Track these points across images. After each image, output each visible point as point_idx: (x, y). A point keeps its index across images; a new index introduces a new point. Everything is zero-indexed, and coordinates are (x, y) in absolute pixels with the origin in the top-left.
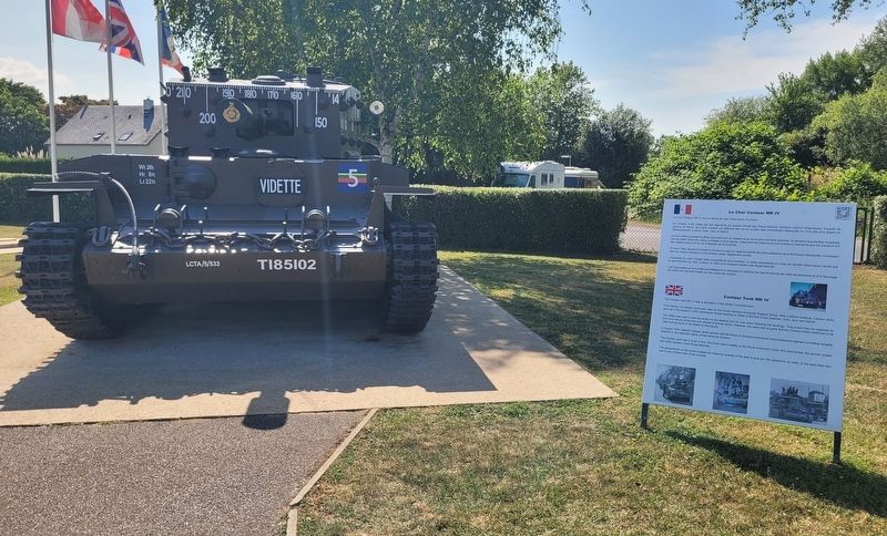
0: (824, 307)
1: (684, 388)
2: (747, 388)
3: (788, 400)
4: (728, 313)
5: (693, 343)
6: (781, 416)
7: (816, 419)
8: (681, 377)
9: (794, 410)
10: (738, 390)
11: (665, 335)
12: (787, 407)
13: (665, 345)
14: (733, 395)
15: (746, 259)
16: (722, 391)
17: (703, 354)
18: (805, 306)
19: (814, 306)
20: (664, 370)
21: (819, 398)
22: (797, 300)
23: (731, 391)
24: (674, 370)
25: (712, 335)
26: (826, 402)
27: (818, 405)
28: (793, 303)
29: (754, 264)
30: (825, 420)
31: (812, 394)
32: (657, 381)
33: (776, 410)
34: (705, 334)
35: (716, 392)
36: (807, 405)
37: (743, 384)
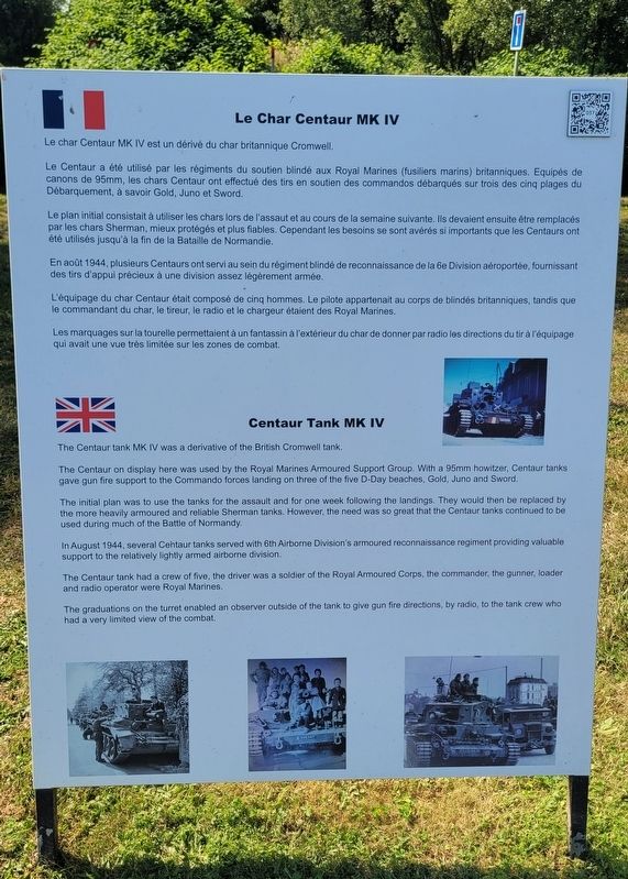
0: (538, 429)
1: (160, 725)
2: (340, 695)
3: (453, 714)
4: (264, 475)
5: (171, 583)
6: (439, 759)
7: (526, 751)
8: (146, 694)
9: (470, 737)
10: (317, 705)
11: (77, 568)
12: (452, 732)
13: (82, 600)
14: (302, 722)
15: (304, 289)
16: (270, 714)
17: (203, 613)
18: (490, 431)
19: (511, 431)
20: (89, 680)
21: (532, 695)
22: (466, 415)
23: (297, 711)
24: (122, 675)
25: (224, 550)
26: (552, 702)
27: (532, 714)
28: (452, 425)
29: (333, 305)
30: (550, 750)
31: (514, 684)
32: (73, 717)
33: (425, 746)
34: (202, 550)
35: (253, 720)
36: (504, 718)
37: (330, 685)
